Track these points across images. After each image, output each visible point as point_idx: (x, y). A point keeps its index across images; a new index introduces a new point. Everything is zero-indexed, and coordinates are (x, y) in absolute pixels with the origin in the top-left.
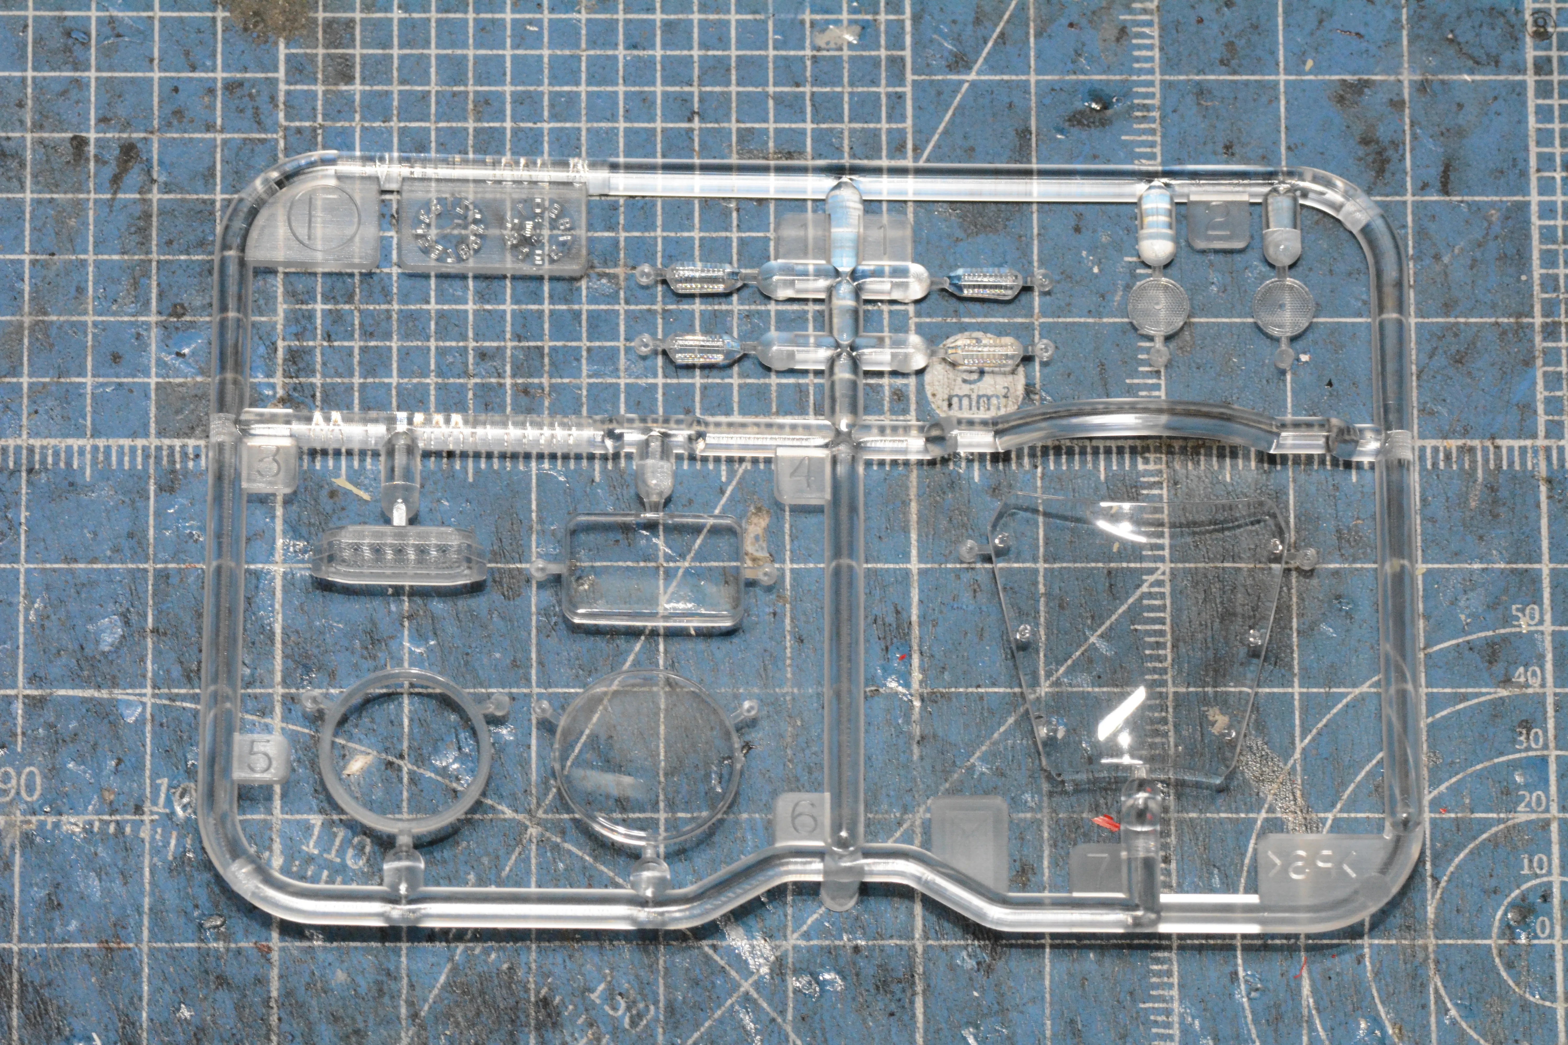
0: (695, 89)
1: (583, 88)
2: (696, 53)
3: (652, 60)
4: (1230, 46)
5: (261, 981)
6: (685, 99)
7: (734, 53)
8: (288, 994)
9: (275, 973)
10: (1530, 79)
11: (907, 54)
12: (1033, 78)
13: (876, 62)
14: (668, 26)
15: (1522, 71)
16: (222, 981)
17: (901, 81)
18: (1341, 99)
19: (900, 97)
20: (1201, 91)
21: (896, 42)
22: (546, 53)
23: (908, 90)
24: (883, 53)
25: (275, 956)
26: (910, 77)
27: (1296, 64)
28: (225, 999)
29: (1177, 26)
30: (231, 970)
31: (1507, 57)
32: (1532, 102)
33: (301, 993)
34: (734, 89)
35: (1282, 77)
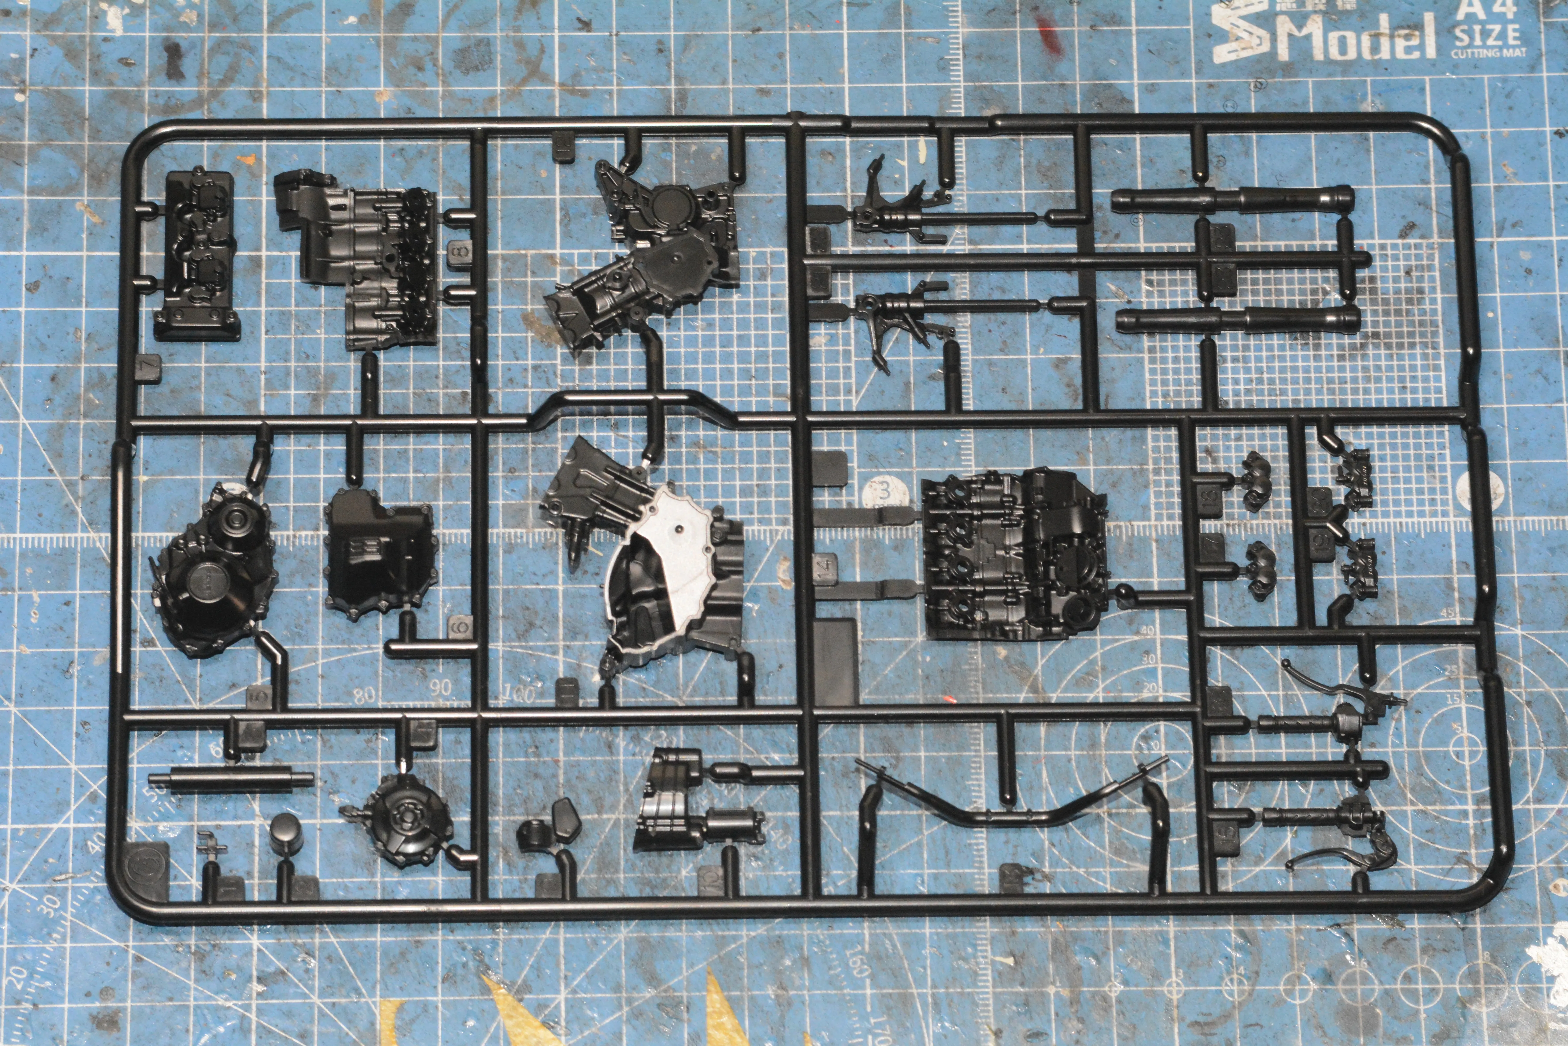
0: (753, 366)
1: (700, 366)
2: (753, 349)
3: (732, 353)
4: (1004, 342)
5: (555, 776)
6: (748, 370)
7: (771, 349)
8: (568, 781)
9: (561, 772)
10: (1146, 356)
11: (852, 348)
12: (911, 358)
13: (838, 352)
14: (740, 337)
15: (1142, 352)
16: (536, 776)
17: (849, 361)
18: (1057, 366)
19: (849, 368)
20: (990, 363)
21: (847, 342)
22: (682, 350)
23: (853, 365)
24: (841, 348)
25: (561, 764)
26: (854, 359)
27: (1035, 349)
28: (539, 784)
29: (979, 333)
30: (541, 771)
31: (1135, 346)
32: (1147, 366)
33: (574, 781)
34: (771, 365)
35: (1029, 357)
